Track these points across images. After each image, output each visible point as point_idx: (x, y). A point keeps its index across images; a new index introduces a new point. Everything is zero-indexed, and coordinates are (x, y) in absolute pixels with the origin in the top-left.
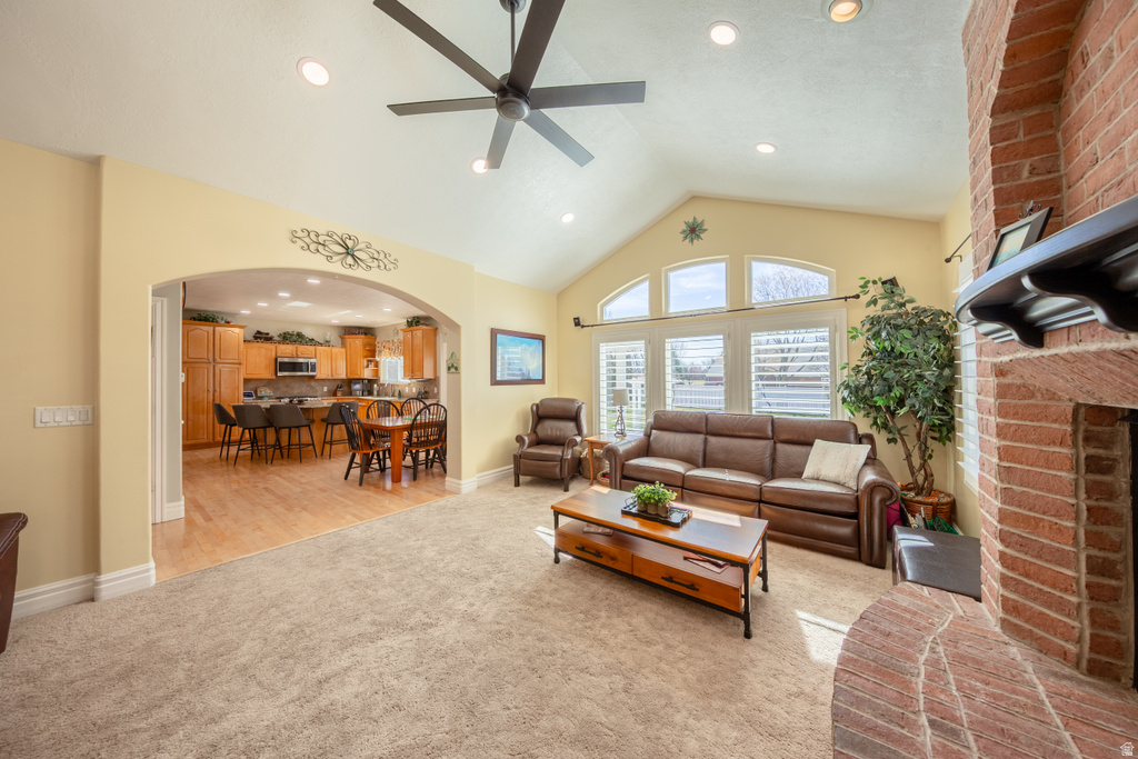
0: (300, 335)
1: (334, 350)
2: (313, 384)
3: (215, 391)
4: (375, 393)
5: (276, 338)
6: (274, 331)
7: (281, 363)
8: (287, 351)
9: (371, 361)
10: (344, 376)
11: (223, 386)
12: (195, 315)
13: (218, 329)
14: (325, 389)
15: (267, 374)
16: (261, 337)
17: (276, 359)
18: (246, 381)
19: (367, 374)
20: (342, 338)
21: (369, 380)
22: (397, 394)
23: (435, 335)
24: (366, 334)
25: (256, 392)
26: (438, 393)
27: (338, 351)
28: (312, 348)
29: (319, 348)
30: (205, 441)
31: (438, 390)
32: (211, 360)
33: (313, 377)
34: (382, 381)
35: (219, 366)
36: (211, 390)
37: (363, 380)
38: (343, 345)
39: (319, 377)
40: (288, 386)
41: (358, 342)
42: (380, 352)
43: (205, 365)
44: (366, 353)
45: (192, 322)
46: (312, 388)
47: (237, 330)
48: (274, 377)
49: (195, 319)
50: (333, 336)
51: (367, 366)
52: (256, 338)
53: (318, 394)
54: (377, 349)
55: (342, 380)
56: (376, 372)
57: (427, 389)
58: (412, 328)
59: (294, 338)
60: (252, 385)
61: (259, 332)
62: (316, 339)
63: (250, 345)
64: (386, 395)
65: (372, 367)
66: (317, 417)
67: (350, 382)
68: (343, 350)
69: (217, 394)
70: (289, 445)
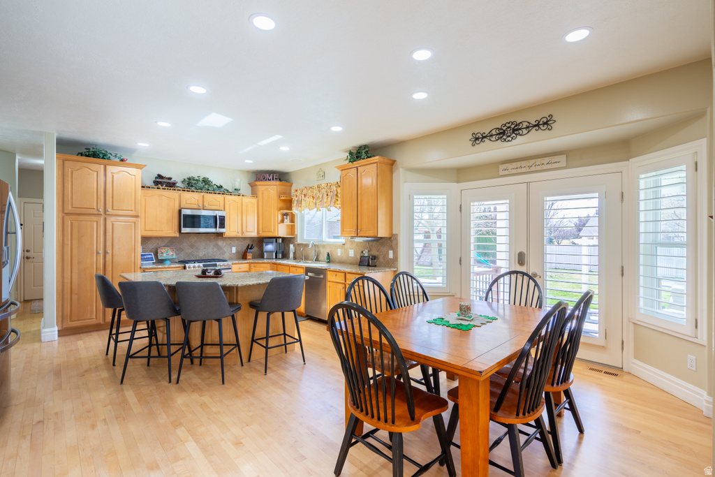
0: (206, 181)
1: (244, 199)
2: (220, 243)
3: (105, 253)
4: (291, 255)
5: (179, 184)
6: (177, 176)
7: (186, 216)
8: (192, 201)
9: (286, 214)
10: (254, 234)
11: (116, 247)
12: (83, 150)
13: (111, 169)
14: (234, 250)
15: (170, 230)
16: (162, 182)
17: (180, 211)
18: (145, 240)
19: (282, 231)
20: (252, 185)
21: (283, 239)
22: (323, 257)
23: (391, 172)
24: (280, 180)
25: (156, 254)
26: (396, 259)
27: (249, 201)
28: (221, 197)
29: (228, 197)
30: (94, 321)
31: (396, 254)
32: (101, 210)
33: (221, 234)
34: (299, 241)
35: (110, 220)
36: (101, 251)
37: (277, 238)
38: (254, 193)
39: (227, 235)
40: (192, 246)
41: (271, 190)
42: (300, 202)
43: (93, 218)
44: (281, 204)
45: (79, 158)
46: (219, 248)
47: (133, 171)
48: (177, 235)
49: (82, 155)
50: (242, 183)
51: (282, 221)
52: (156, 183)
53: (226, 256)
54: (295, 199)
55: (252, 239)
56: (292, 228)
57: (374, 252)
58: (356, 164)
59: (200, 184)
60: (151, 245)
61: (160, 176)
62: (225, 187)
63: (151, 192)
64: (307, 258)
65: (287, 221)
66: (243, 300)
67: (261, 241)
68: (254, 200)
69: (109, 257)
70: (203, 345)
